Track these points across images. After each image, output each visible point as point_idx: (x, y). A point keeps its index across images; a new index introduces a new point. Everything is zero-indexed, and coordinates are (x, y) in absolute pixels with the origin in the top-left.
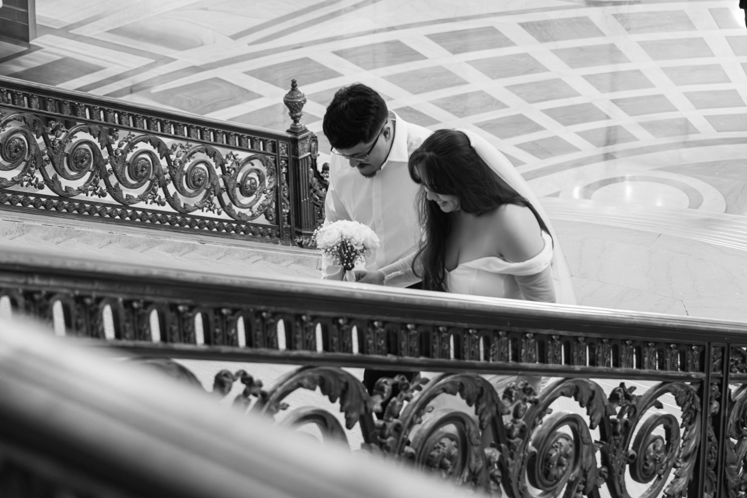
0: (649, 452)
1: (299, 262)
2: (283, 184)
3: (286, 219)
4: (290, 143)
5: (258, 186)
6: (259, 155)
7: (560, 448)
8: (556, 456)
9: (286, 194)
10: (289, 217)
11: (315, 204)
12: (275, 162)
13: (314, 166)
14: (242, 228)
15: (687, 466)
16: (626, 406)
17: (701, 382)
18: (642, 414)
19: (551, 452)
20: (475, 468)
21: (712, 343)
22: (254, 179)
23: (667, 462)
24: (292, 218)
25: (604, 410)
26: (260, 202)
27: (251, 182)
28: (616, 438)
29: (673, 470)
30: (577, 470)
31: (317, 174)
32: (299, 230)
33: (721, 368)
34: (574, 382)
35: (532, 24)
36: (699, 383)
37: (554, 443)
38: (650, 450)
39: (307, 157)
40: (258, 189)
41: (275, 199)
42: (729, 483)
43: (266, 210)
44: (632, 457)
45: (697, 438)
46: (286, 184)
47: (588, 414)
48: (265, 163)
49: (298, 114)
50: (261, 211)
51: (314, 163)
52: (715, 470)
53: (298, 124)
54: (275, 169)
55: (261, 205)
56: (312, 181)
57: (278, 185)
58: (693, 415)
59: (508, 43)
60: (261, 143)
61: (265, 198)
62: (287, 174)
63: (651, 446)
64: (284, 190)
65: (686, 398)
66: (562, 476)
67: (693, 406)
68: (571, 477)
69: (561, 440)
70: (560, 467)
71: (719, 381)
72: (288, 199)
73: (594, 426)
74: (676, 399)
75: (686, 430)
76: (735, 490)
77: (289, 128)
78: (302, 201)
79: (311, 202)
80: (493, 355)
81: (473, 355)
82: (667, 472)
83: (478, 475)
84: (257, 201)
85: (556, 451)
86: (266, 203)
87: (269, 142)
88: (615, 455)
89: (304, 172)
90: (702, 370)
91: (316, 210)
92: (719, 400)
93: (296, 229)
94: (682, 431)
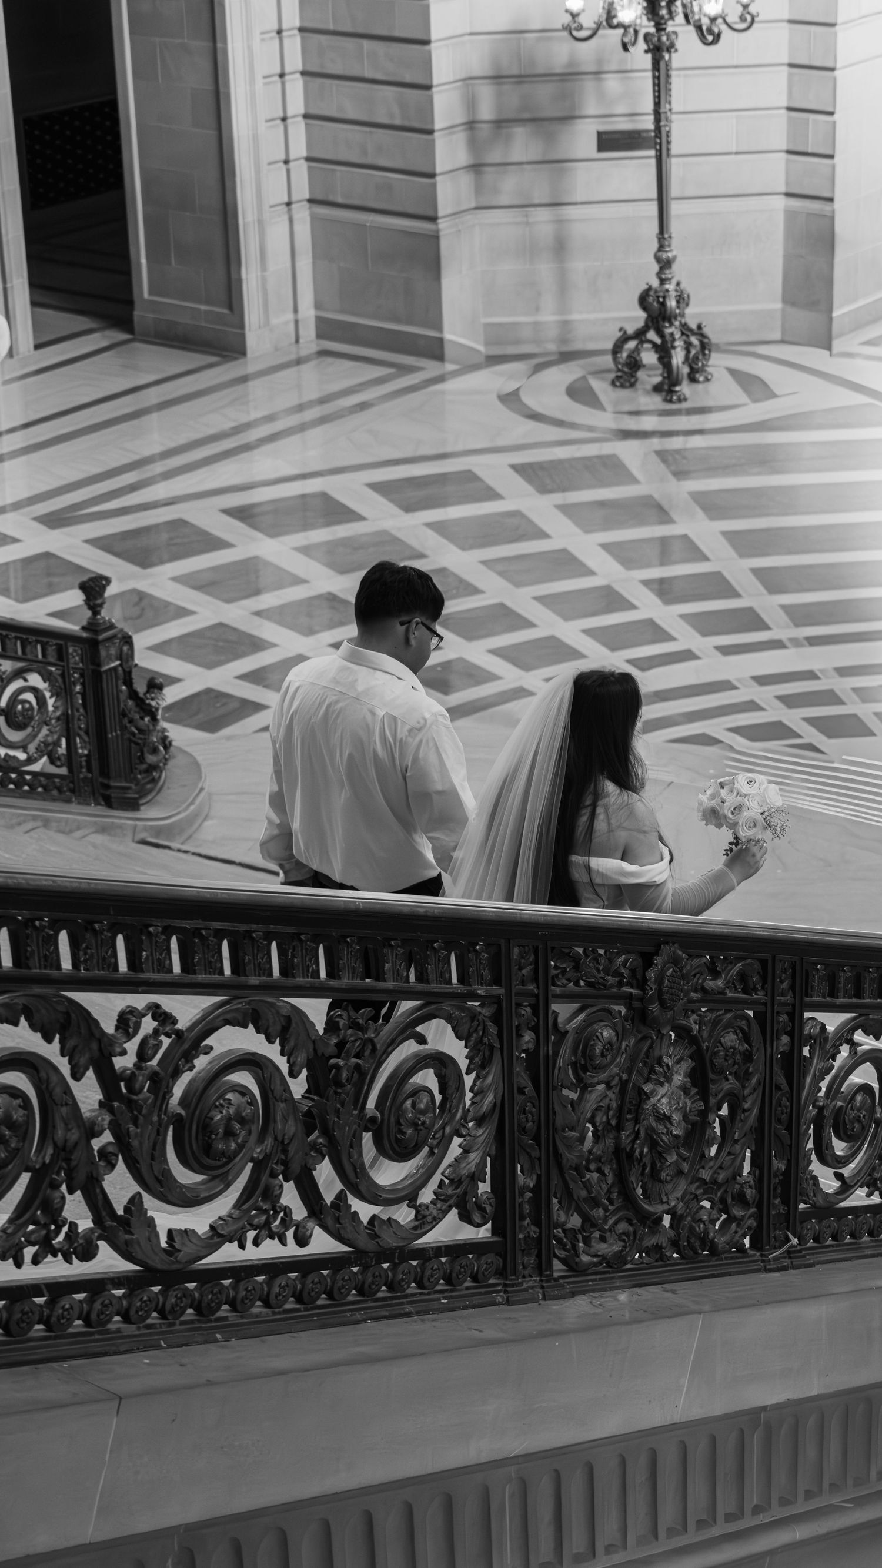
0: (405, 1112)
1: (103, 830)
2: (78, 710)
3: (84, 763)
4: (87, 646)
5: (35, 713)
6: (35, 666)
7: (228, 1108)
8: (221, 1119)
9: (83, 726)
10: (88, 762)
11: (130, 741)
12: (63, 675)
13: (129, 682)
14: (10, 778)
15: (483, 1134)
16: (355, 1041)
17: (498, 1001)
18: (387, 1053)
19: (213, 1113)
20: (66, 1141)
21: (511, 941)
22: (29, 702)
23: (443, 1128)
24: (95, 764)
25: (311, 1046)
26: (41, 737)
27: (23, 707)
28: (339, 1090)
29: (457, 1141)
30: (269, 1142)
31: (133, 694)
32: (106, 781)
33: (535, 979)
34: (249, 1003)
35: (531, 465)
36: (494, 1003)
37: (218, 1099)
38: (407, 1108)
39: (115, 669)
40: (37, 718)
41: (65, 733)
42: (564, 1161)
43: (51, 751)
44: (373, 1119)
45: (496, 1089)
46: (82, 710)
47: (282, 1054)
48: (46, 677)
49: (99, 601)
50: (41, 752)
51: (127, 678)
52: (537, 1138)
53: (99, 617)
54: (63, 687)
55: (42, 742)
56: (125, 705)
57: (70, 712)
58: (487, 1053)
59: (491, 494)
60: (39, 647)
61: (48, 732)
62: (83, 695)
63: (408, 1103)
64: (79, 719)
65: (471, 1027)
66: (236, 1153)
67: (485, 1040)
68: (258, 1152)
69: (229, 1096)
70: (231, 1139)
71: (533, 1000)
72: (87, 733)
73: (295, 1073)
74: (453, 1029)
75: (478, 1077)
76: (577, 1169)
77: (85, 623)
78: (110, 736)
79: (125, 737)
80: (85, 961)
81: (46, 961)
82: (444, 1144)
83: (71, 1152)
84: (35, 736)
85: (221, 1112)
86: (50, 739)
87: (51, 646)
88: (338, 1118)
89: (110, 691)
90: (497, 982)
91: (133, 752)
92: (535, 1029)
93: (100, 780)
94: (469, 1080)
